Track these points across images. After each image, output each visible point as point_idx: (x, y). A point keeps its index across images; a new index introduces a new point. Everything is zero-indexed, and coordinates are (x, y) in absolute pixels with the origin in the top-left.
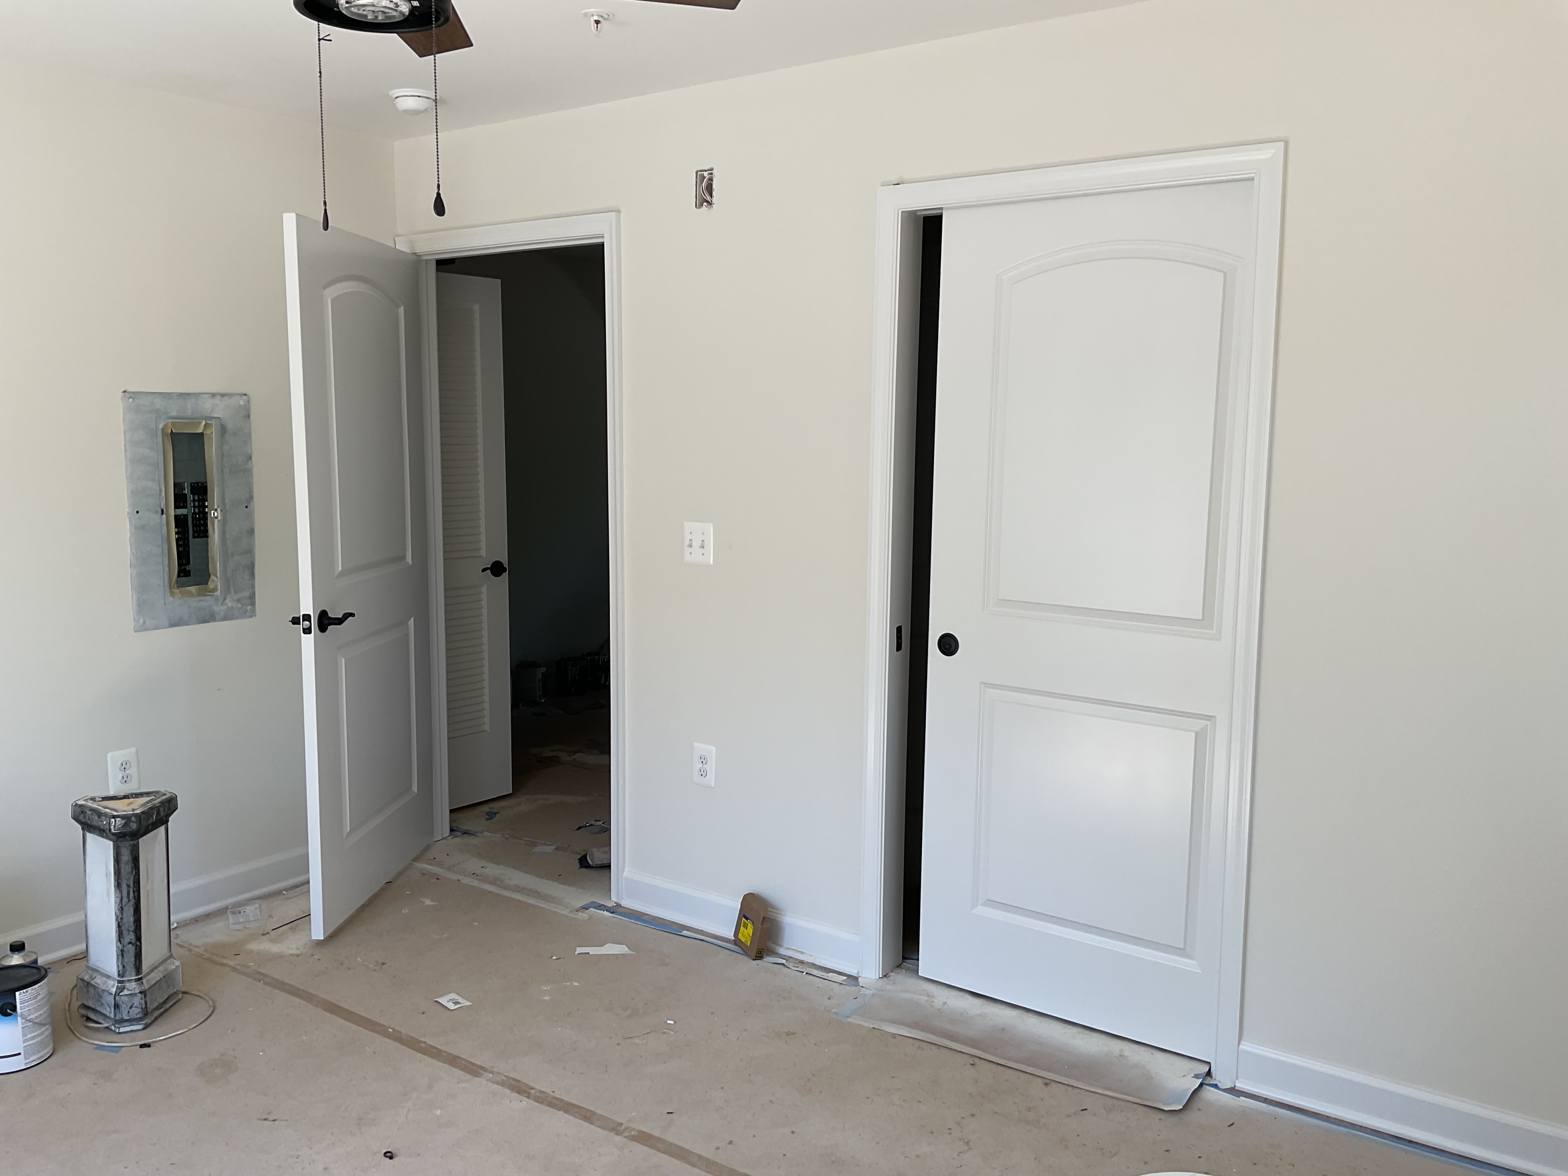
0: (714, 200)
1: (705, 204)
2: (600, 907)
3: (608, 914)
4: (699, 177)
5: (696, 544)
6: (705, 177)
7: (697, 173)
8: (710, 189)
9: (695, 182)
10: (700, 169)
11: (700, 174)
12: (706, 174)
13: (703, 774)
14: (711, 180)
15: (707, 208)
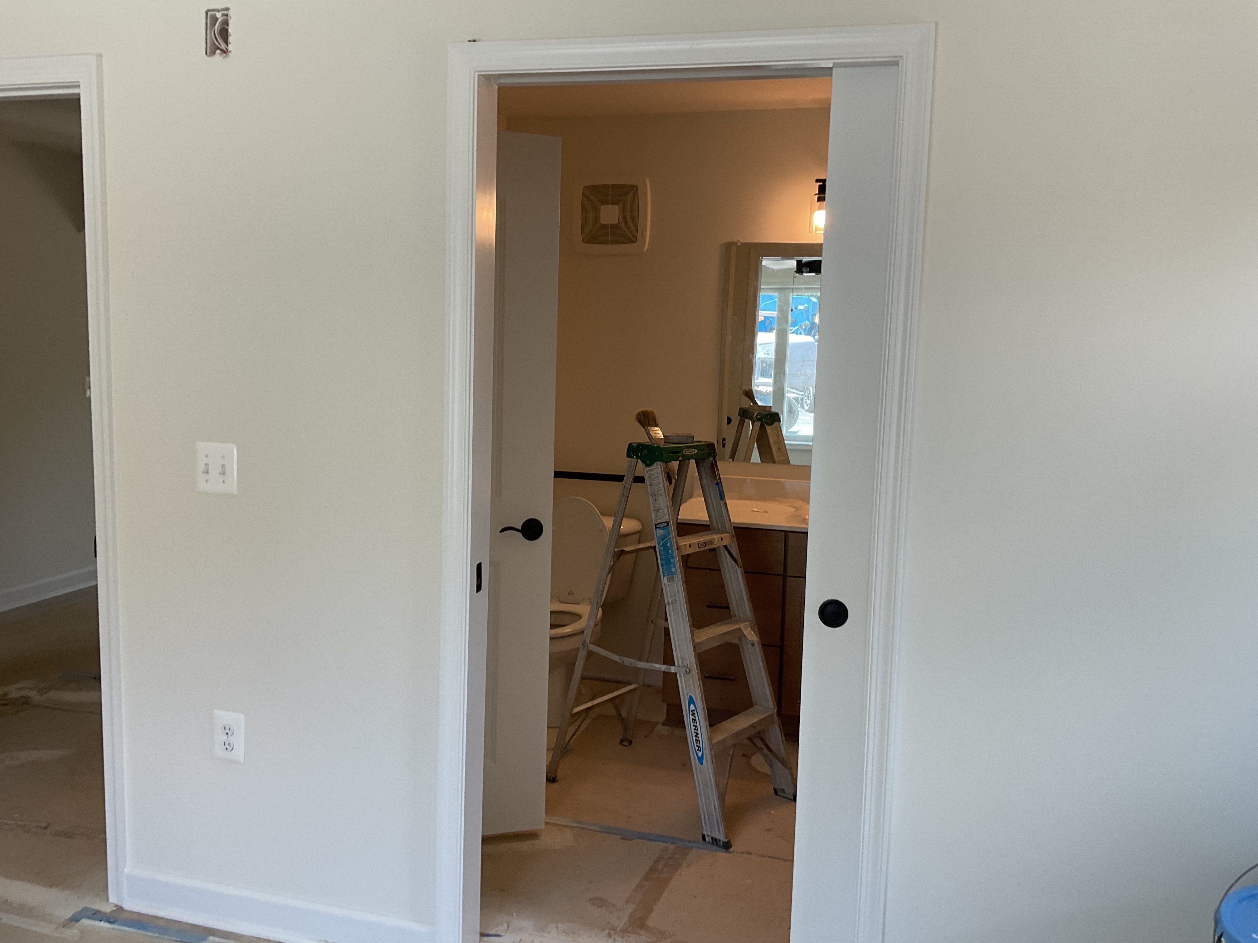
0: (231, 47)
1: (218, 51)
2: (96, 915)
3: (107, 925)
4: (211, 18)
5: (215, 469)
6: (217, 19)
7: (207, 13)
8: (224, 33)
9: (204, 25)
10: (211, 8)
11: (211, 15)
12: (219, 15)
13: (228, 747)
14: (226, 23)
15: (221, 58)
